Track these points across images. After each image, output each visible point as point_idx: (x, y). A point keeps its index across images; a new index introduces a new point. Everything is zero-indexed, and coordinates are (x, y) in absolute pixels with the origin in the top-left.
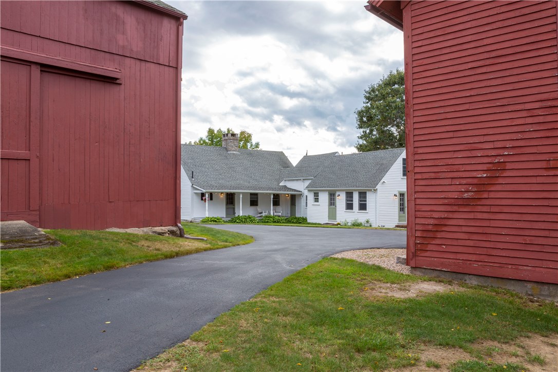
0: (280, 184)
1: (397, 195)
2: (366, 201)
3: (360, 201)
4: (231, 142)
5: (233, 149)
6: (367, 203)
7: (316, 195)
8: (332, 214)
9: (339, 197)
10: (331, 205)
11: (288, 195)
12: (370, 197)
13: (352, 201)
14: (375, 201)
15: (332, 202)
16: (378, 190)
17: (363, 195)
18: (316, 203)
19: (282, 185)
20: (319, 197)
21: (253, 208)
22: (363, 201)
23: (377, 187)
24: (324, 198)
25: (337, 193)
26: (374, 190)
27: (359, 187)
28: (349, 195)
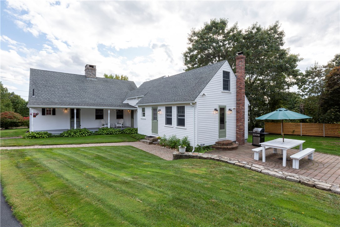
0: (124, 102)
1: (218, 109)
2: (184, 116)
3: (178, 116)
4: (89, 71)
5: (91, 77)
6: (185, 118)
7: (143, 110)
8: (155, 128)
9: (160, 112)
10: (154, 120)
11: (130, 110)
12: (189, 112)
13: (171, 116)
14: (193, 116)
15: (155, 117)
16: (197, 104)
17: (181, 110)
18: (144, 118)
19: (125, 103)
20: (145, 112)
21: (98, 121)
22: (181, 116)
23: (196, 101)
24: (149, 112)
25: (159, 108)
26: (193, 104)
27: (177, 101)
28: (169, 110)
